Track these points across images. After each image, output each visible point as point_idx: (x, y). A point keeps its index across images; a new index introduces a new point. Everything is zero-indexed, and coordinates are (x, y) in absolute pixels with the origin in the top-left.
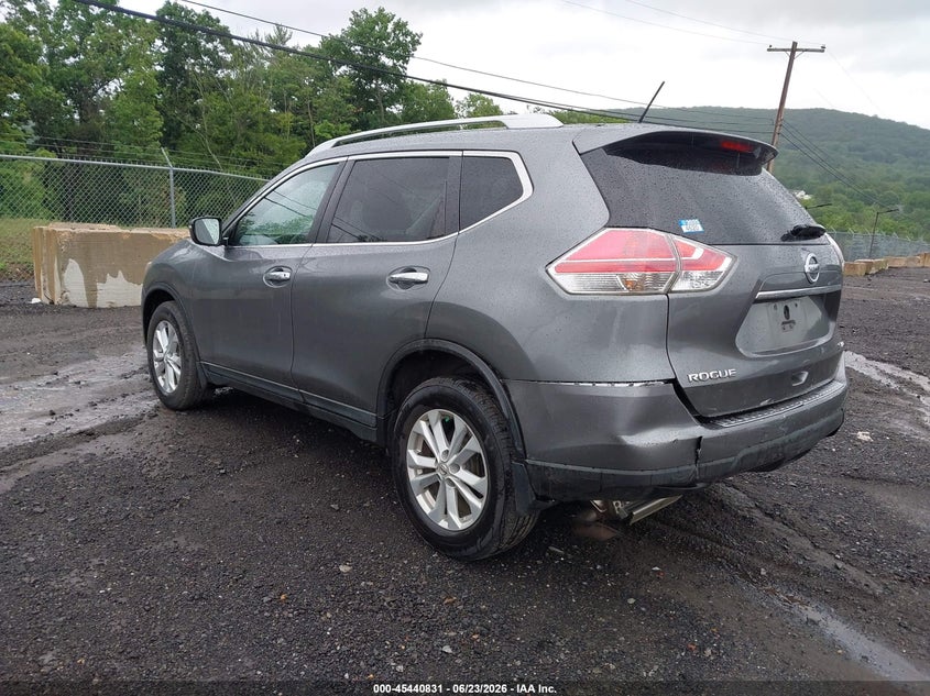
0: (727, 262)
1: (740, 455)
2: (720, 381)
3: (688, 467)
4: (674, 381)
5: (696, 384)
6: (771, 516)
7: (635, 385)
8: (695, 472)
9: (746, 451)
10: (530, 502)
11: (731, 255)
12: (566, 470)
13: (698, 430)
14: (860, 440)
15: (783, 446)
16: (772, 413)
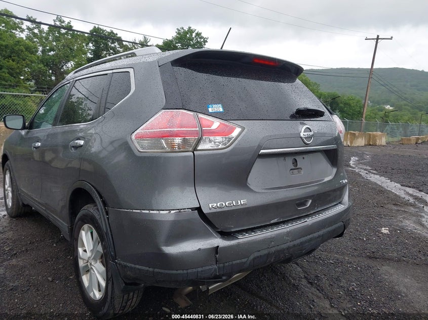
0: (237, 131)
1: (252, 257)
2: (234, 208)
3: (210, 267)
4: (199, 209)
5: (214, 211)
6: (311, 283)
7: (172, 212)
8: (215, 270)
9: (257, 254)
10: (122, 287)
11: (240, 126)
12: (135, 268)
13: (218, 242)
14: (382, 233)
15: (287, 249)
16: (280, 228)
